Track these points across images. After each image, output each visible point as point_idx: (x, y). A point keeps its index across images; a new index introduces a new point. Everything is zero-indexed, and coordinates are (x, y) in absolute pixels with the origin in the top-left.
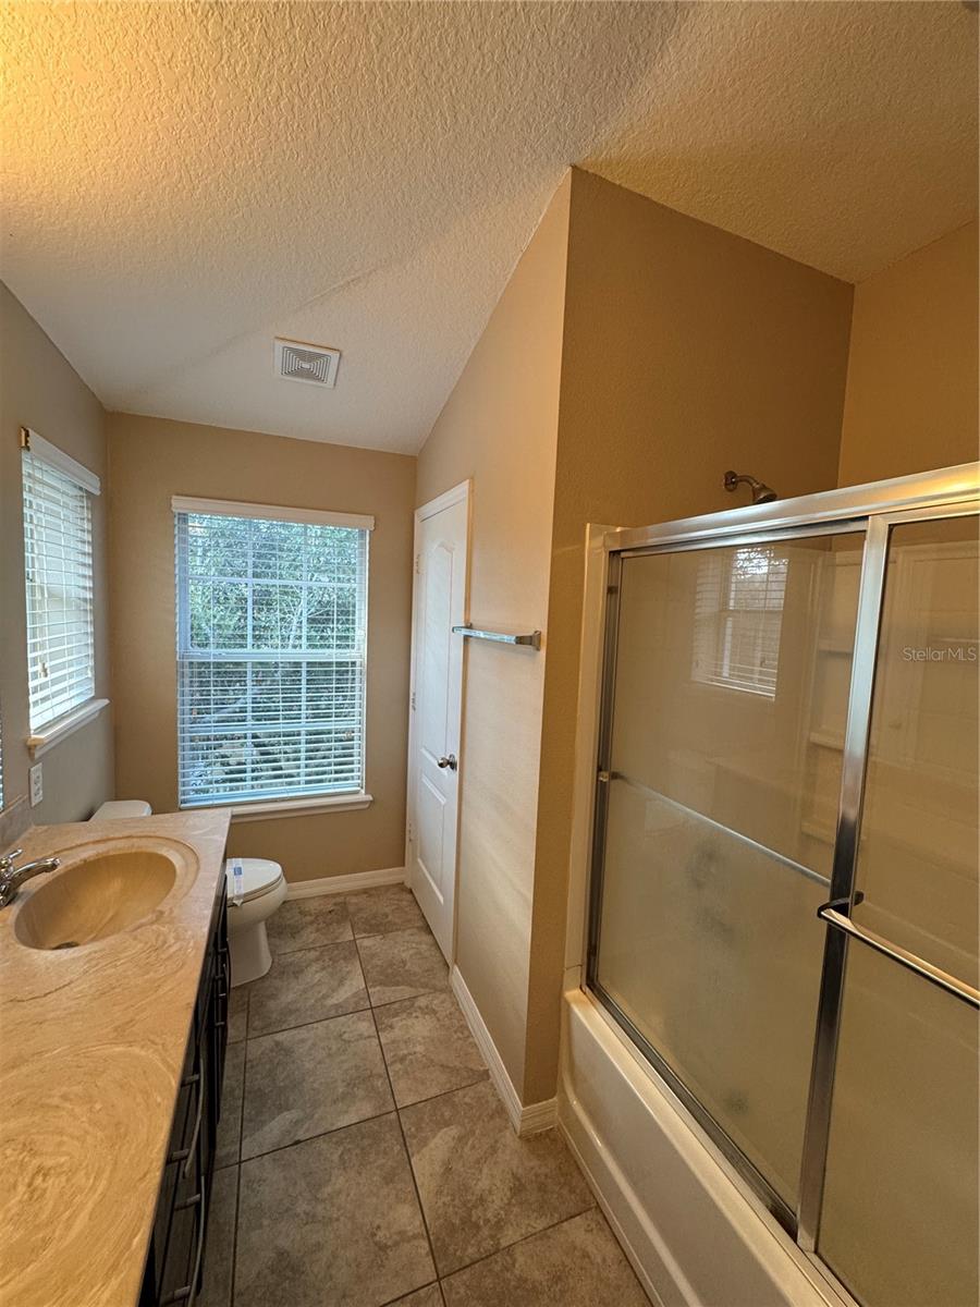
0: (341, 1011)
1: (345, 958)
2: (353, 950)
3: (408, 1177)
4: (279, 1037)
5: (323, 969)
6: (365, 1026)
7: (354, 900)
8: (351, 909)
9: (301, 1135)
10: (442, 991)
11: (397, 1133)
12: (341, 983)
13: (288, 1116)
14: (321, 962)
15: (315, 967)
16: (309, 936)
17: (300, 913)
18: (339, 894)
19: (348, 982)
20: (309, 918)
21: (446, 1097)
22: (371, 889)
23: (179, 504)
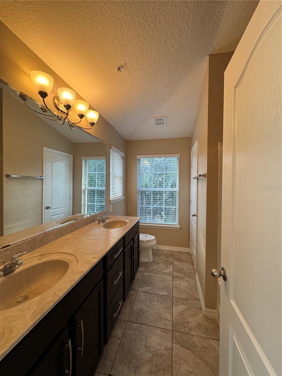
0: (165, 274)
1: (169, 264)
2: (172, 263)
3: (171, 310)
4: (151, 274)
5: (164, 264)
6: (170, 279)
7: (175, 253)
8: (174, 255)
9: (150, 292)
10: (193, 278)
11: (171, 301)
12: (167, 268)
13: (149, 288)
14: (163, 263)
15: (162, 264)
16: (162, 257)
17: (162, 252)
18: (172, 251)
19: (169, 269)
20: (163, 254)
21: (186, 300)
22: (180, 252)
23: (138, 157)
